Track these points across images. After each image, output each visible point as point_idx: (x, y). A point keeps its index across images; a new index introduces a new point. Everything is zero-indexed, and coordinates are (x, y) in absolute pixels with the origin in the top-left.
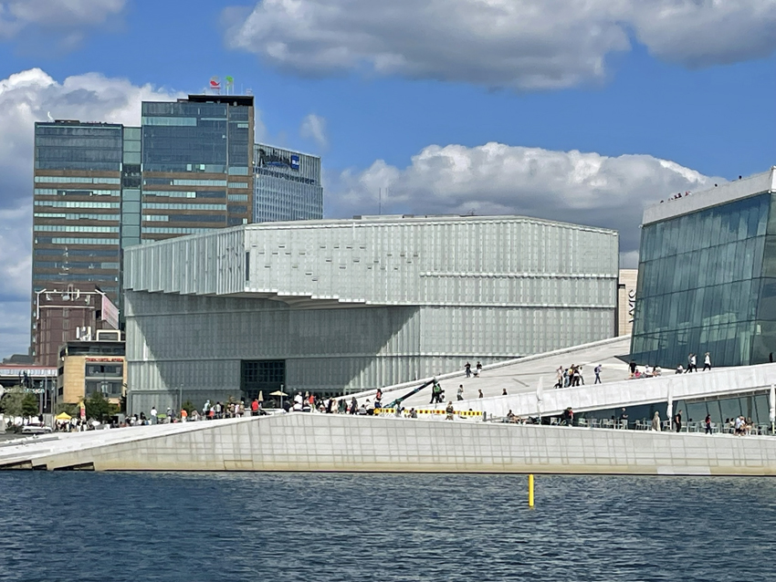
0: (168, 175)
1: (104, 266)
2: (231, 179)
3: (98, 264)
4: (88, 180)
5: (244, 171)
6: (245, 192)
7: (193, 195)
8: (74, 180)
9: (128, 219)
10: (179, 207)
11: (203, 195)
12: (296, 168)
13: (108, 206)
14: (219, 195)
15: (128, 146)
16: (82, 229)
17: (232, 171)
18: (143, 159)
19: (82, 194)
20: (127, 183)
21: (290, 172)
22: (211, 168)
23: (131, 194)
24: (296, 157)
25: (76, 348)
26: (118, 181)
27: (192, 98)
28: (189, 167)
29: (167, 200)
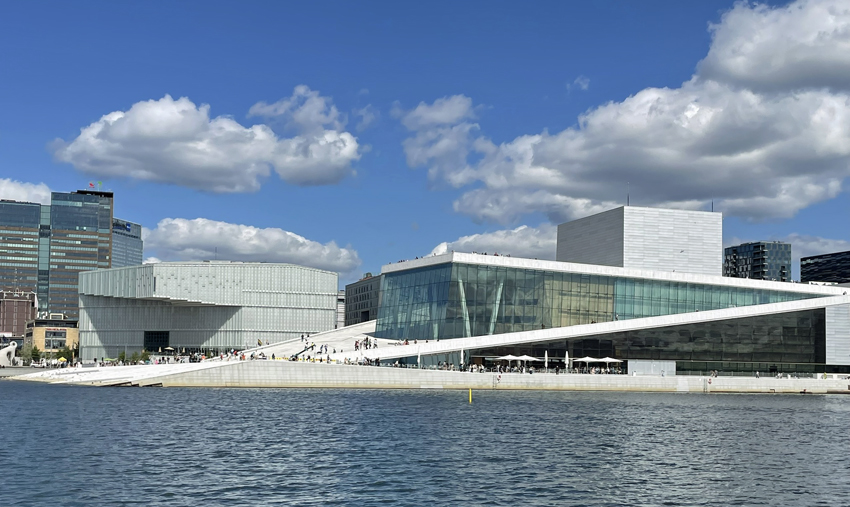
0: (65, 232)
1: (28, 278)
2: (101, 235)
3: (25, 277)
4: (20, 233)
5: (108, 231)
6: (108, 242)
7: (79, 243)
8: (14, 232)
9: (42, 254)
10: (72, 248)
11: (85, 243)
12: (129, 230)
13: (32, 246)
14: (93, 243)
15: (43, 215)
16: (16, 258)
17: (100, 231)
18: (51, 222)
19: (18, 240)
20: (42, 235)
21: (125, 232)
22: (90, 229)
23: (45, 241)
24: (129, 224)
25: (40, 323)
26: (38, 234)
27: (79, 192)
28: (77, 228)
29: (64, 245)
